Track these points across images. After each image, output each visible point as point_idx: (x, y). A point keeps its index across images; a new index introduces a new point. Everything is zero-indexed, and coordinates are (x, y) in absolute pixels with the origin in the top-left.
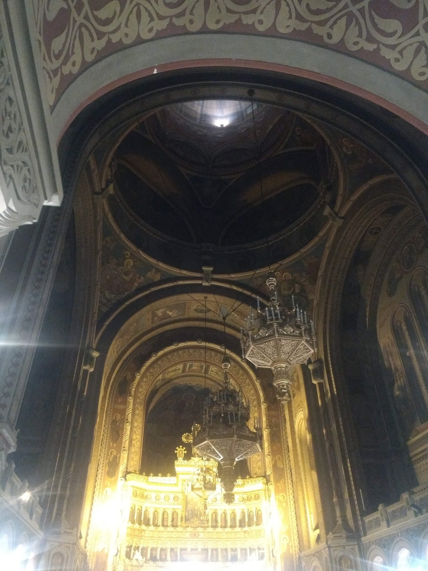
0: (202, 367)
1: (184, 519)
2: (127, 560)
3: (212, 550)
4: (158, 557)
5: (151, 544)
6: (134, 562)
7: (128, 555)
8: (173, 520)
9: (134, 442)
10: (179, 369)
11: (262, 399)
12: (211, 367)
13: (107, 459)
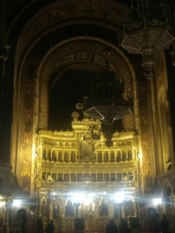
0: (89, 56)
1: (79, 157)
2: (43, 181)
3: (99, 175)
4: (63, 179)
5: (58, 172)
6: (48, 182)
7: (44, 178)
8: (72, 158)
9: (42, 110)
10: (72, 58)
11: (134, 78)
12: (96, 56)
13: (24, 120)
